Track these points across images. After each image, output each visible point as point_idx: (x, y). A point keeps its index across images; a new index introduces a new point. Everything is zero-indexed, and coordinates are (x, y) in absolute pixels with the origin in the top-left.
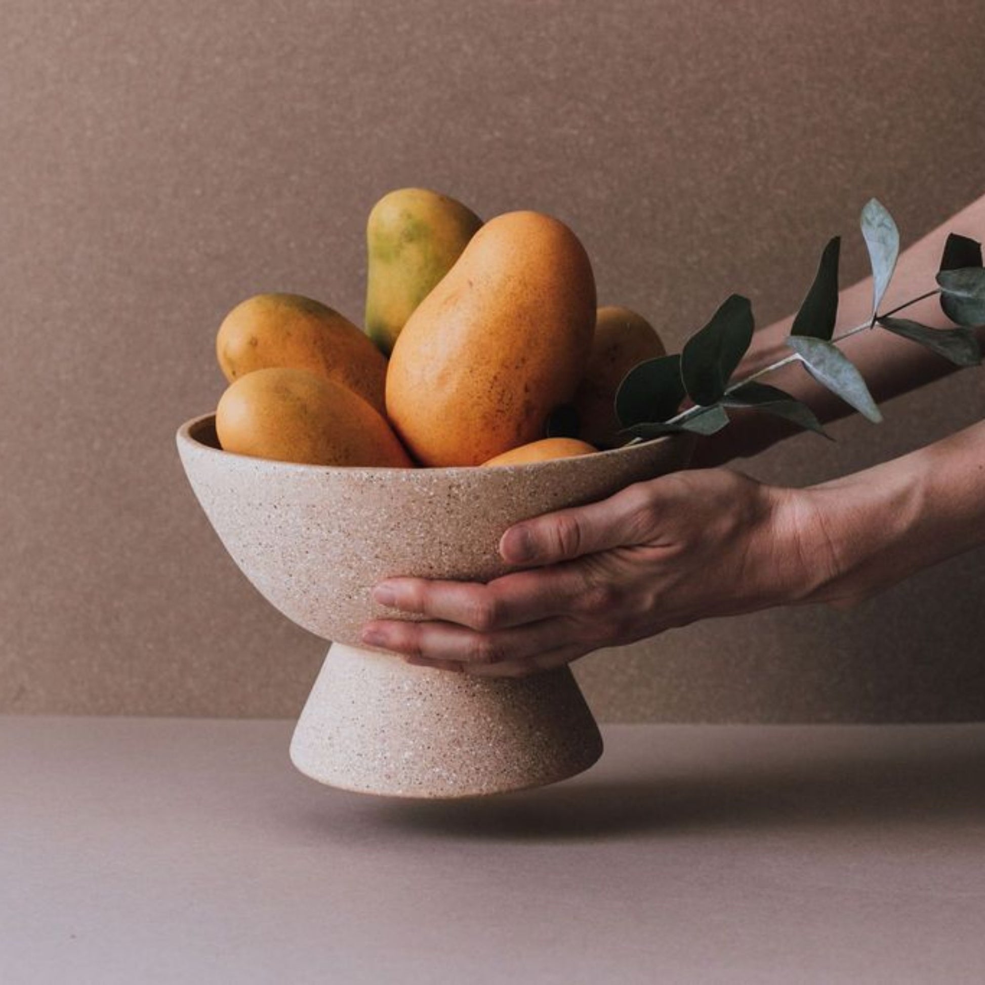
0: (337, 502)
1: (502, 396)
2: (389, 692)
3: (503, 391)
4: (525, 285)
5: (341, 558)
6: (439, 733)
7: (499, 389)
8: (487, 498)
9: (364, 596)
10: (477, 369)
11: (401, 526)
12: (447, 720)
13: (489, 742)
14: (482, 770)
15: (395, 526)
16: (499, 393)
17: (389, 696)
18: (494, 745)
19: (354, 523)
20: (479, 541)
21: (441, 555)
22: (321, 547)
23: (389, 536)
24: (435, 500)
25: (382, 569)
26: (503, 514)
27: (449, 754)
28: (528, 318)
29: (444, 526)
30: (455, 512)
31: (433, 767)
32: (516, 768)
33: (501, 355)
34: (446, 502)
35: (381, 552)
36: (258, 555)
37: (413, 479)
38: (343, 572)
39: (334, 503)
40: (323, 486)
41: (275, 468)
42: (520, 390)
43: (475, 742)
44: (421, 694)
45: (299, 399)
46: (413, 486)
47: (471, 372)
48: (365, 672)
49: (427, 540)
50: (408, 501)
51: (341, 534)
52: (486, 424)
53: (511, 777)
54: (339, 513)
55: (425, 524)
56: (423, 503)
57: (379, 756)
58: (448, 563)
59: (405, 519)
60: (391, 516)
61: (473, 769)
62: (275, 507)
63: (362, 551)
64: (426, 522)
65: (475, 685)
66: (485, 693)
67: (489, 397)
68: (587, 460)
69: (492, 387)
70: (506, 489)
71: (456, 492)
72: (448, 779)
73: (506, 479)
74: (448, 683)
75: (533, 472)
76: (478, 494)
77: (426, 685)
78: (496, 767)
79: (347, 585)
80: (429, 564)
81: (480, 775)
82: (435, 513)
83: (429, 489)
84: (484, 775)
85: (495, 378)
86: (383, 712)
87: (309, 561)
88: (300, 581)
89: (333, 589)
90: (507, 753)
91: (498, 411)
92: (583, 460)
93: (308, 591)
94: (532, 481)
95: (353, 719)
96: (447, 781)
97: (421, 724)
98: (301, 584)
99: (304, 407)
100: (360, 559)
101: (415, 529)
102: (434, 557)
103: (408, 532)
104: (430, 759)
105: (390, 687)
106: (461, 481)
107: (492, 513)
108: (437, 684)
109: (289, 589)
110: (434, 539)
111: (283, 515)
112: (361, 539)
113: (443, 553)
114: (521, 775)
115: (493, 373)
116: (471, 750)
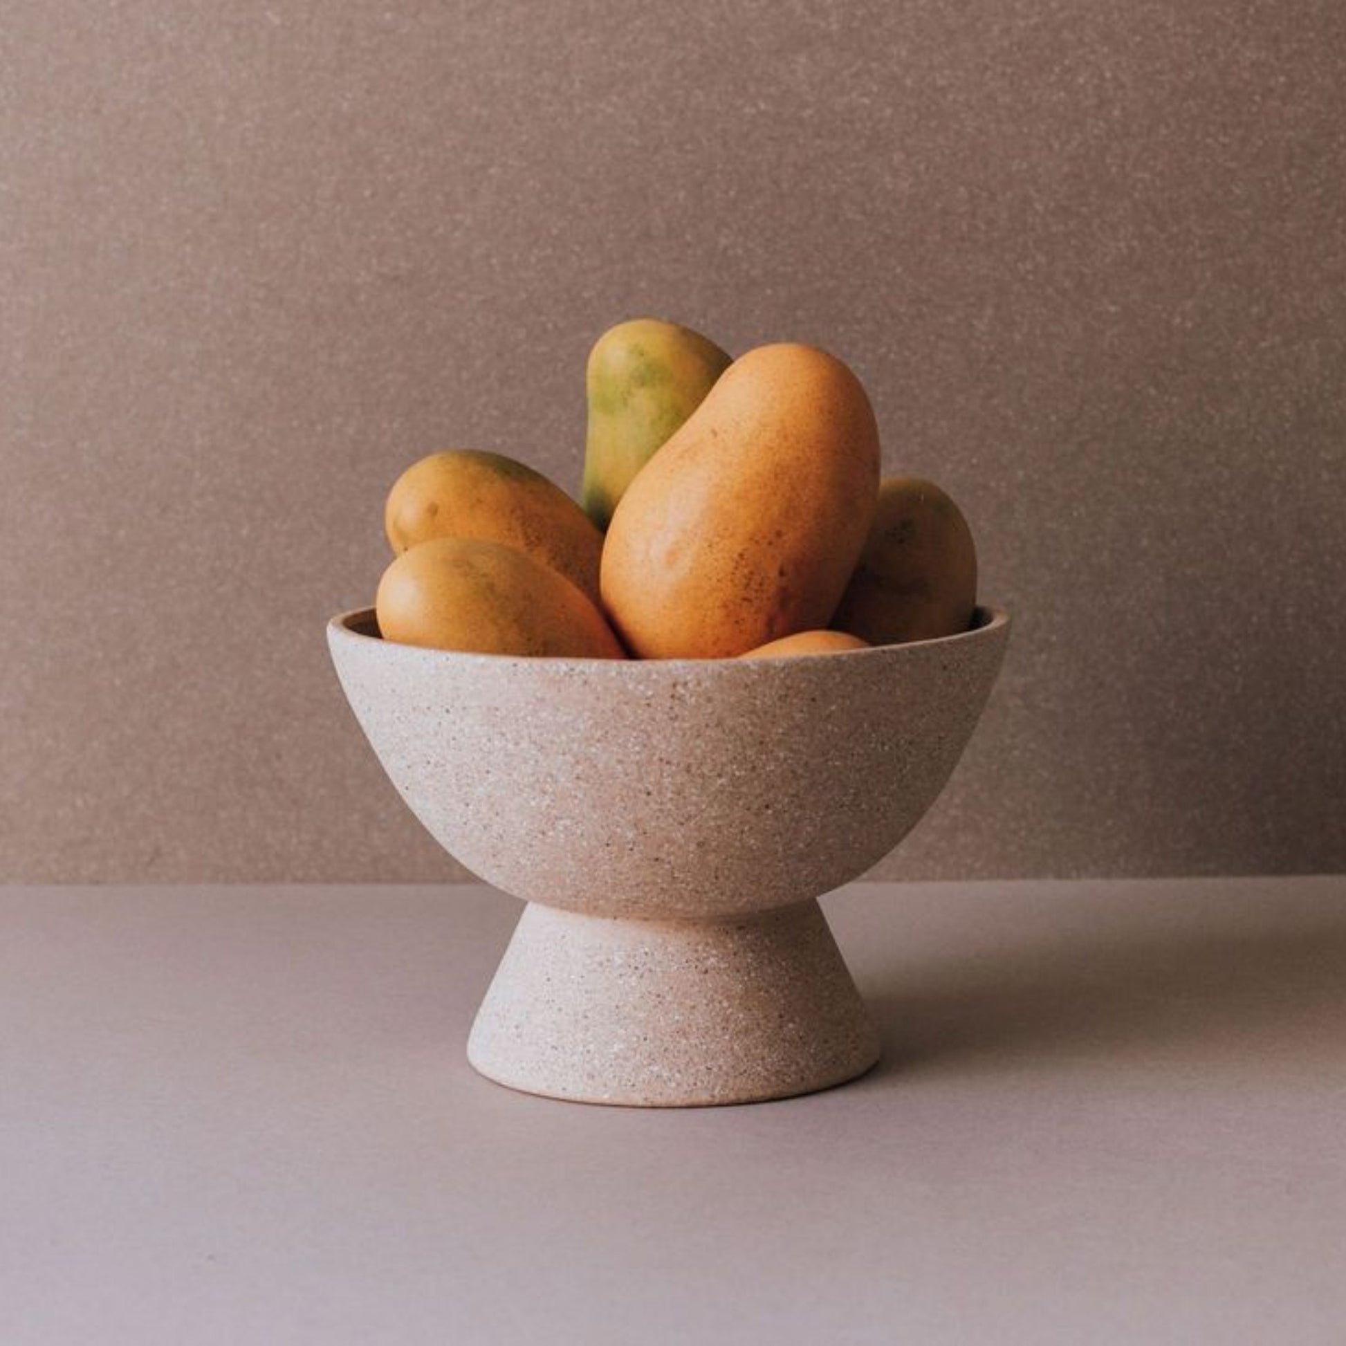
0: (527, 703)
1: (750, 579)
2: (595, 965)
3: (752, 573)
4: (786, 437)
5: (532, 779)
6: (659, 1021)
7: (746, 571)
8: (723, 701)
9: (561, 832)
10: (717, 543)
11: (609, 736)
12: (670, 1003)
13: (724, 1034)
14: (715, 1070)
15: (602, 736)
16: (745, 577)
17: (595, 971)
18: (731, 1038)
19: (548, 732)
20: (713, 760)
21: (661, 775)
22: (506, 765)
23: (593, 750)
24: (653, 702)
25: (585, 795)
26: (743, 724)
27: (672, 1047)
28: (787, 481)
29: (665, 737)
30: (680, 719)
31: (650, 1065)
32: (759, 1068)
33: (751, 526)
34: (668, 705)
35: (583, 771)
36: (426, 777)
37: (626, 673)
38: (534, 799)
39: (523, 705)
40: (510, 681)
41: (448, 659)
42: (774, 573)
43: (707, 1033)
44: (636, 968)
45: (484, 575)
46: (625, 684)
47: (710, 546)
48: (565, 940)
49: (643, 756)
50: (618, 703)
51: (532, 746)
52: (728, 616)
53: (753, 1080)
54: (529, 719)
55: (641, 734)
56: (638, 705)
57: (581, 1049)
58: (671, 788)
59: (616, 728)
60: (596, 723)
61: (702, 1068)
62: (448, 711)
63: (559, 770)
64: (642, 731)
65: (707, 958)
66: (720, 969)
67: (732, 581)
68: (856, 657)
69: (736, 568)
70: (748, 690)
71: (682, 691)
72: (670, 1080)
73: (748, 676)
74: (673, 955)
75: (784, 668)
76: (710, 695)
77: (644, 956)
78: (733, 1067)
79: (540, 817)
80: (647, 788)
81: (712, 1076)
82: (654, 719)
83: (647, 688)
84: (717, 1076)
85: (741, 555)
86: (587, 992)
87: (490, 784)
88: (478, 812)
89: (522, 823)
90: (750, 1050)
91: (745, 599)
92: (849, 655)
93: (491, 826)
94: (783, 681)
95: (548, 1002)
96: (669, 1083)
97: (635, 1008)
98: (480, 815)
99: (491, 587)
100: (556, 782)
101: (628, 740)
102: (652, 779)
103: (619, 745)
104: (647, 1055)
105: (597, 959)
106: (689, 678)
107: (729, 722)
108: (658, 956)
109: (465, 824)
110: (654, 754)
111: (458, 721)
112: (557, 753)
113: (665, 774)
114: (766, 1079)
115: (739, 549)
116: (701, 1044)
